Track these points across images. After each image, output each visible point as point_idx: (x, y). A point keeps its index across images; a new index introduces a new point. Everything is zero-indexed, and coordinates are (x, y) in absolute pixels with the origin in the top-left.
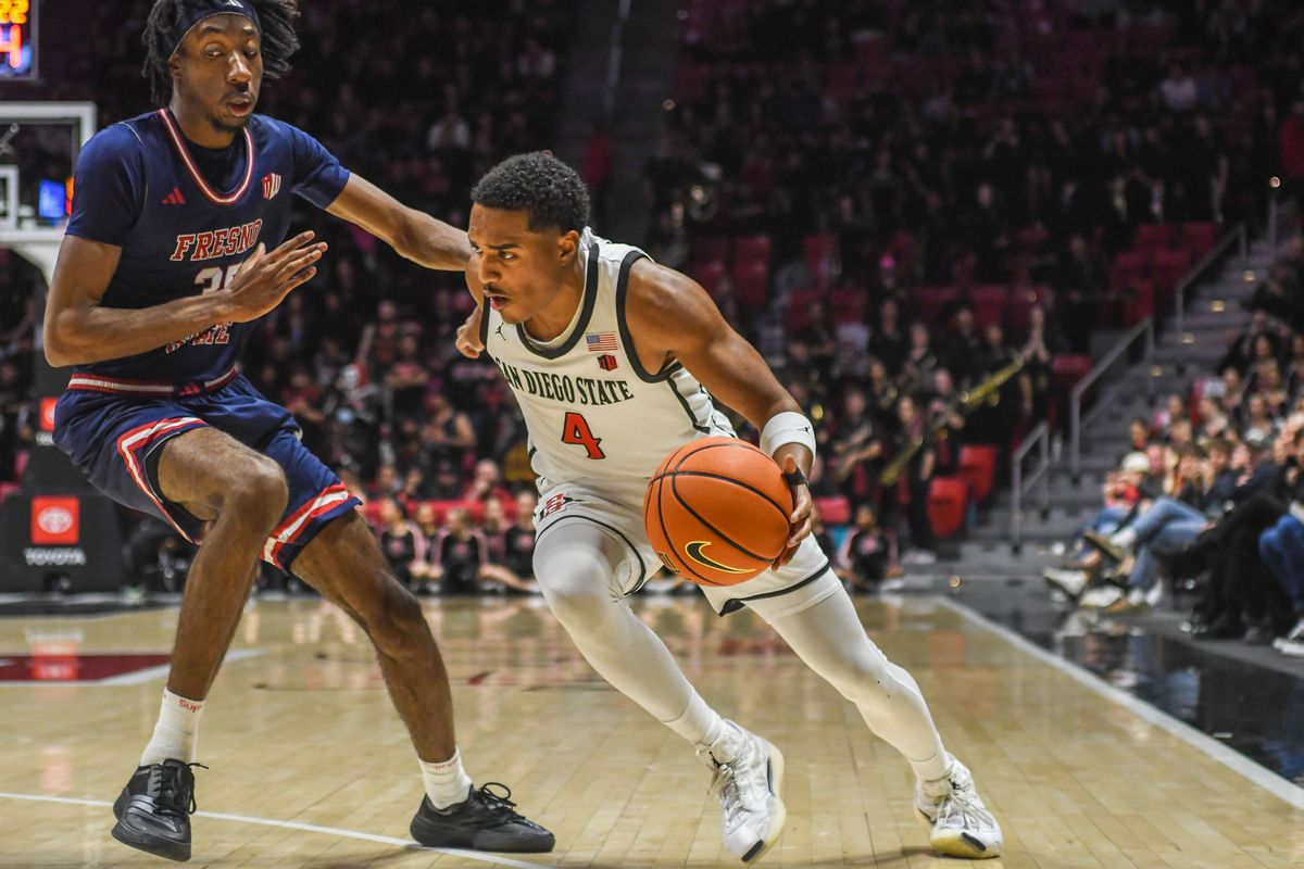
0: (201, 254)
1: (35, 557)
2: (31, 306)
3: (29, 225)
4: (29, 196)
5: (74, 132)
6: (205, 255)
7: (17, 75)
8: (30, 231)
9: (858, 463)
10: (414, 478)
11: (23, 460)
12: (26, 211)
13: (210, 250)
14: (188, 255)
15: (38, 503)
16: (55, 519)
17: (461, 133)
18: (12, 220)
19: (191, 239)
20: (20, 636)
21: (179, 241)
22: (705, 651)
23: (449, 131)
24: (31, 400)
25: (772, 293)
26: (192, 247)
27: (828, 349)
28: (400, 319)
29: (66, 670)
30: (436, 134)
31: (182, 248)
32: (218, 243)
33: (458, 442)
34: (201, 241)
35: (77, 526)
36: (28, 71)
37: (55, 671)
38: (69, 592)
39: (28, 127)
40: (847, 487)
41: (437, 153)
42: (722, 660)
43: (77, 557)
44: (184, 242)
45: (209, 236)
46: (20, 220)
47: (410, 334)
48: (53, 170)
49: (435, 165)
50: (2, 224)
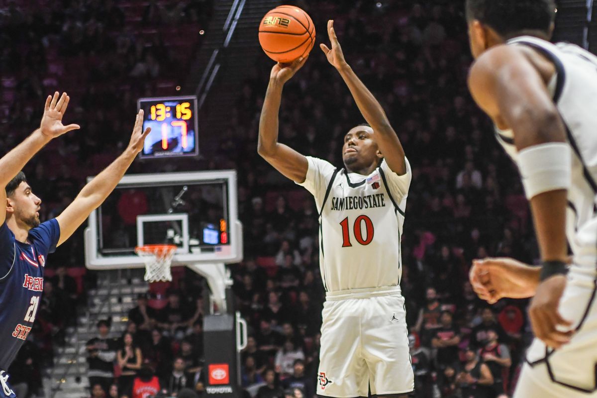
2: (200, 303)
3: (196, 250)
4: (196, 232)
5: (224, 188)
7: (185, 153)
8: (198, 255)
12: (195, 242)
17: (476, 177)
18: (186, 248)
23: (469, 176)
24: (202, 364)
28: (441, 301)
30: (460, 179)
35: (228, 376)
36: (193, 151)
39: (194, 187)
41: (462, 190)
43: (229, 390)
46: (190, 246)
47: (447, 311)
48: (211, 213)
49: (461, 198)
50: (179, 250)
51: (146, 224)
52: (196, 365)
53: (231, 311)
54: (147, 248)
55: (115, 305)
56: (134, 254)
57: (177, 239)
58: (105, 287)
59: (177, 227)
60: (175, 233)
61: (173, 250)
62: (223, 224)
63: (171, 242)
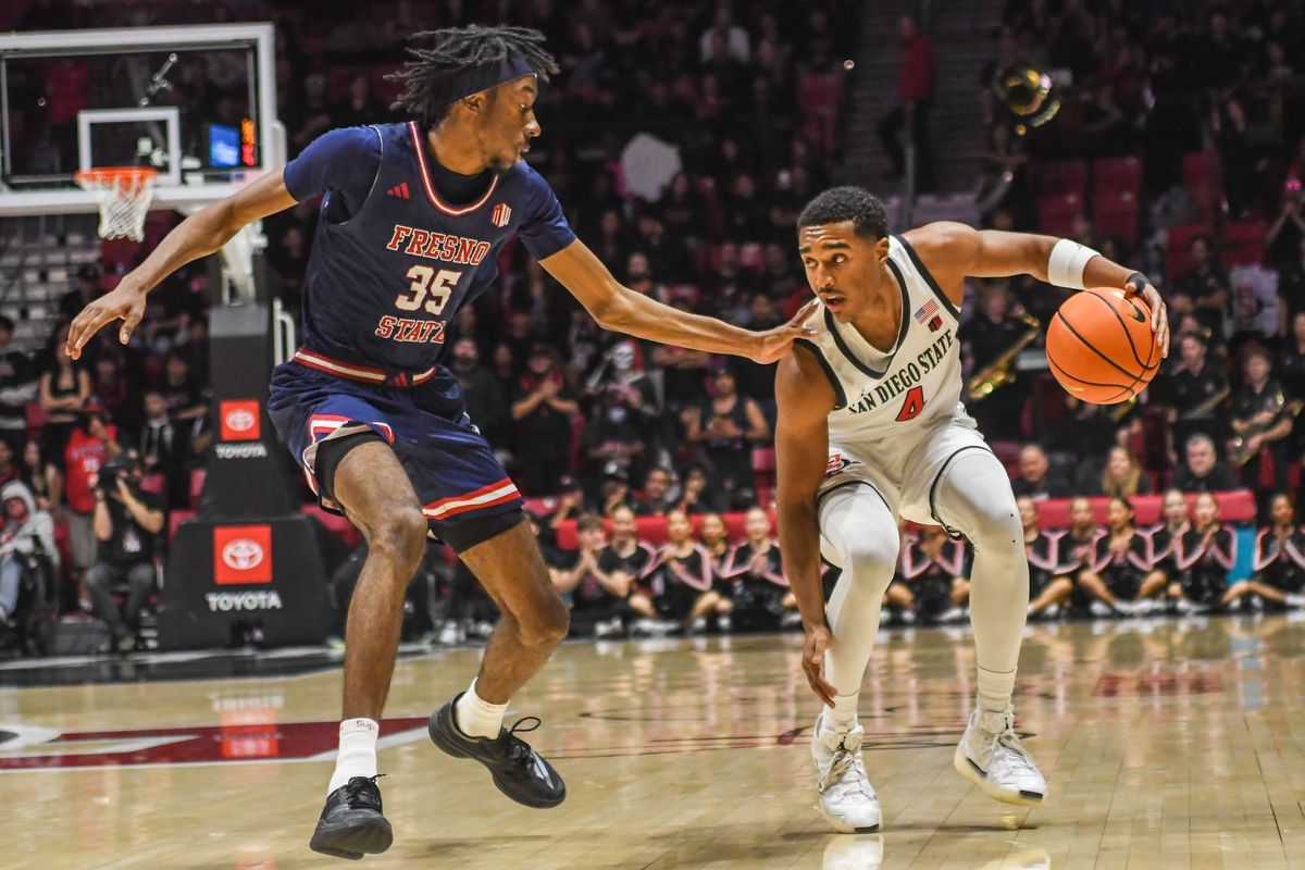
0: (416, 249)
1: (217, 601)
3: (196, 179)
4: (195, 144)
5: (250, 57)
6: (419, 251)
8: (198, 187)
9: (1263, 444)
10: (696, 484)
11: (199, 477)
12: (192, 163)
13: (425, 248)
14: (403, 246)
15: (220, 533)
16: (243, 553)
18: (174, 175)
19: (407, 231)
20: (205, 703)
21: (396, 230)
22: (1074, 692)
24: (207, 402)
25: (1147, 231)
26: (407, 240)
27: (1218, 298)
29: (264, 745)
31: (398, 237)
32: (433, 245)
33: (751, 435)
34: (417, 237)
35: (269, 558)
37: (250, 746)
38: (262, 646)
39: (191, 56)
40: (1249, 474)
42: (1101, 702)
43: (274, 600)
44: (402, 232)
45: (425, 235)
46: (184, 172)
48: (225, 107)
49: (710, 82)
50: (162, 178)
51: (94, 126)
52: (195, 401)
53: (265, 297)
54: (99, 173)
55: (33, 285)
56: (74, 185)
57: (157, 158)
58: (14, 252)
59: (156, 132)
60: (154, 146)
61: (152, 179)
62: (248, 128)
63: (146, 162)
